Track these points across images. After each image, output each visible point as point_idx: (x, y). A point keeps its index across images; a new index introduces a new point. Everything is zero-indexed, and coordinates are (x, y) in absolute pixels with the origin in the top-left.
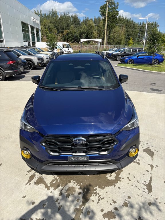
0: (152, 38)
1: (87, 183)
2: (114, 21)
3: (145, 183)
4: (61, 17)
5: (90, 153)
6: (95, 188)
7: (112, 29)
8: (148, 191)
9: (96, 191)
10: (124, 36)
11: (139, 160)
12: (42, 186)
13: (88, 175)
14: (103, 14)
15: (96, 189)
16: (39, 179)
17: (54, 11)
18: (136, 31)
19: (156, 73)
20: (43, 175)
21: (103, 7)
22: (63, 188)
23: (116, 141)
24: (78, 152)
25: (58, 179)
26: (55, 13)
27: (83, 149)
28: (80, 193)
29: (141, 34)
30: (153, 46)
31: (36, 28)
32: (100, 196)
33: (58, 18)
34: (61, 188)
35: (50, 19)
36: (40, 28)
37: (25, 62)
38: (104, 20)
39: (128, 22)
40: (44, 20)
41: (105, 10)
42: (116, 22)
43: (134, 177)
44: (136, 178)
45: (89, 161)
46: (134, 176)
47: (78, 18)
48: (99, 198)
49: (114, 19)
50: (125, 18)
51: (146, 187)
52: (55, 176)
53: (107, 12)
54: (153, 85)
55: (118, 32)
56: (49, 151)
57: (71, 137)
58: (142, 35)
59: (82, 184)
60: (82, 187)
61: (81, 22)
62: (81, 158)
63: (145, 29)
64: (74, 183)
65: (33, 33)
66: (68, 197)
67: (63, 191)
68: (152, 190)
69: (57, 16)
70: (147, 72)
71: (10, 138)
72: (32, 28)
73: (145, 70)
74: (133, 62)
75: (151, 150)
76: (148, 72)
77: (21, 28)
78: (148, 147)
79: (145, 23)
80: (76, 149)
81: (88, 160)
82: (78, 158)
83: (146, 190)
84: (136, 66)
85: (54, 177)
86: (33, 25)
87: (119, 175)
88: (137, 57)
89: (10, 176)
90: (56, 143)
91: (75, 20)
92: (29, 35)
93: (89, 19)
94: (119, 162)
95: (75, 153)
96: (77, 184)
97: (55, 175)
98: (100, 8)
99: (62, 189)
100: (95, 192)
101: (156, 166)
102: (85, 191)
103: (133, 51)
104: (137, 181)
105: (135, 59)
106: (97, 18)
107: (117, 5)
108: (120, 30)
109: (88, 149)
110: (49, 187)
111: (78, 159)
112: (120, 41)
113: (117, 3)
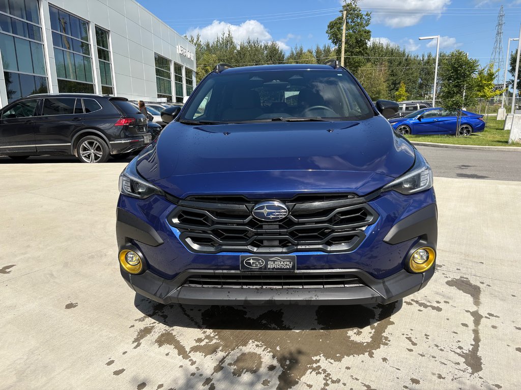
0: (452, 73)
1: (293, 348)
2: (360, 52)
3: (459, 351)
4: (242, 48)
5: (299, 247)
6: (314, 358)
7: (356, 67)
8: (469, 368)
9: (318, 364)
10: (385, 85)
11: (438, 302)
12: (168, 348)
13: (298, 331)
14: (336, 39)
15: (318, 361)
16: (162, 335)
17: (228, 36)
18: (412, 74)
19: (468, 149)
20: (175, 327)
21: (336, 23)
22: (227, 355)
23: (371, 215)
24: (265, 243)
25: (214, 337)
26: (229, 41)
27: (280, 234)
28: (272, 368)
29: (425, 79)
30: (455, 90)
31: (186, 68)
32: (329, 374)
33: (235, 51)
34: (220, 354)
35: (218, 52)
36: (195, 69)
37: (156, 128)
38: (339, 52)
39: (392, 54)
40: (205, 56)
41: (340, 29)
42: (366, 53)
43: (427, 338)
44: (434, 340)
45: (297, 271)
46: (426, 335)
47: (280, 50)
48: (327, 380)
49: (360, 47)
50: (387, 48)
51: (464, 360)
52: (205, 330)
53: (344, 32)
54: (462, 167)
55: (370, 76)
56: (189, 240)
57: (249, 202)
58: (428, 81)
59: (278, 348)
60: (279, 354)
61: (286, 57)
62: (274, 261)
63: (435, 68)
64: (257, 346)
65: (178, 79)
66: (240, 375)
67: (227, 361)
68: (482, 366)
69: (235, 48)
70: (446, 149)
71: (101, 256)
72: (178, 68)
73: (441, 143)
74: (409, 132)
75: (472, 282)
76: (446, 147)
77: (153, 68)
78: (461, 277)
79: (433, 56)
80: (261, 234)
81: (293, 267)
82: (267, 260)
83: (463, 366)
84: (416, 137)
85: (204, 332)
86: (179, 62)
87: (384, 332)
88: (419, 119)
89: (88, 328)
90: (207, 218)
91: (274, 54)
92: (170, 82)
93: (305, 50)
94: (381, 281)
95: (258, 246)
96: (265, 349)
97: (206, 328)
98: (329, 27)
99: (224, 358)
100: (315, 365)
101: (488, 316)
102: (288, 363)
103: (407, 108)
104: (437, 346)
105: (414, 124)
106: (322, 48)
107: (366, 18)
108: (375, 73)
109: (292, 234)
110: (190, 352)
111: (267, 264)
112: (377, 94)
113: (367, 15)
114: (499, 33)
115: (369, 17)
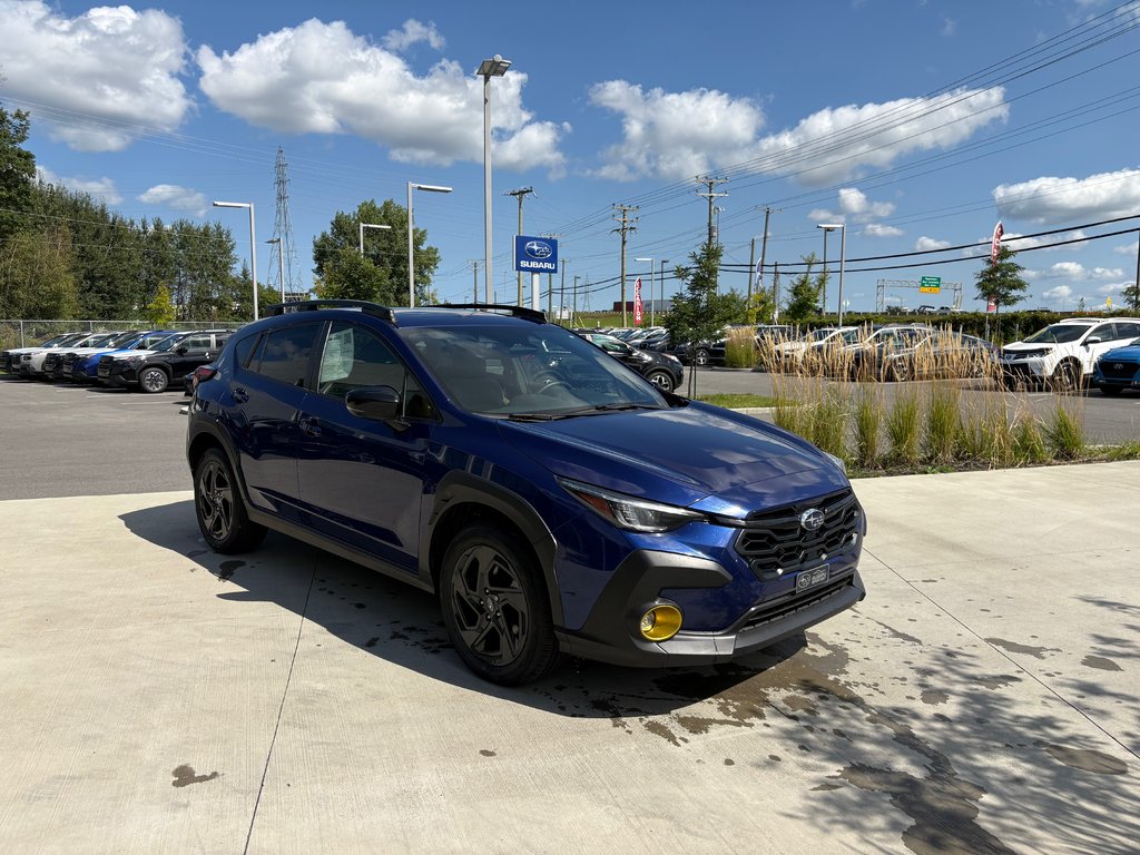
3: (887, 635)
6: (831, 679)
13: (773, 668)
15: (837, 679)
22: (775, 707)
24: (809, 556)
27: (818, 544)
39: (77, 211)
42: (27, 204)
49: (9, 188)
51: (900, 639)
55: (29, 255)
62: (816, 575)
68: (916, 638)
79: (168, 227)
80: (807, 547)
81: (827, 577)
82: (812, 576)
83: (908, 642)
96: (787, 690)
99: (778, 710)
100: (843, 683)
103: (219, 343)
107: (16, 122)
110: (741, 720)
111: (812, 579)
112: (51, 300)
113: (18, 115)
114: (281, 198)
115: (24, 123)
